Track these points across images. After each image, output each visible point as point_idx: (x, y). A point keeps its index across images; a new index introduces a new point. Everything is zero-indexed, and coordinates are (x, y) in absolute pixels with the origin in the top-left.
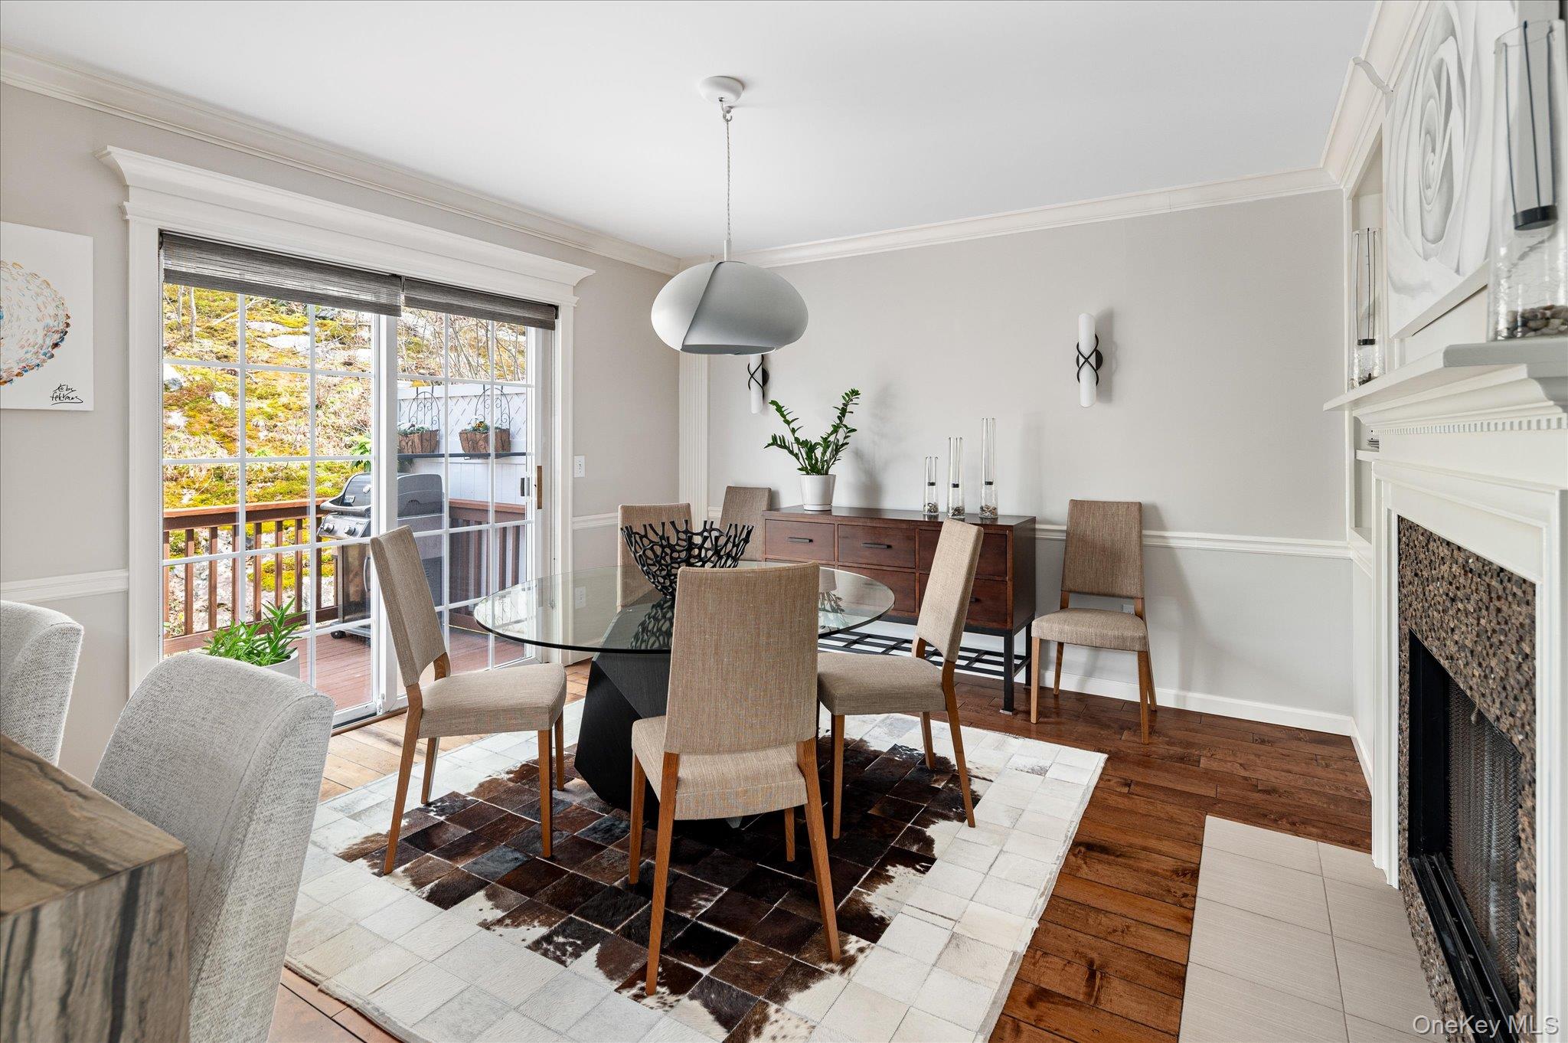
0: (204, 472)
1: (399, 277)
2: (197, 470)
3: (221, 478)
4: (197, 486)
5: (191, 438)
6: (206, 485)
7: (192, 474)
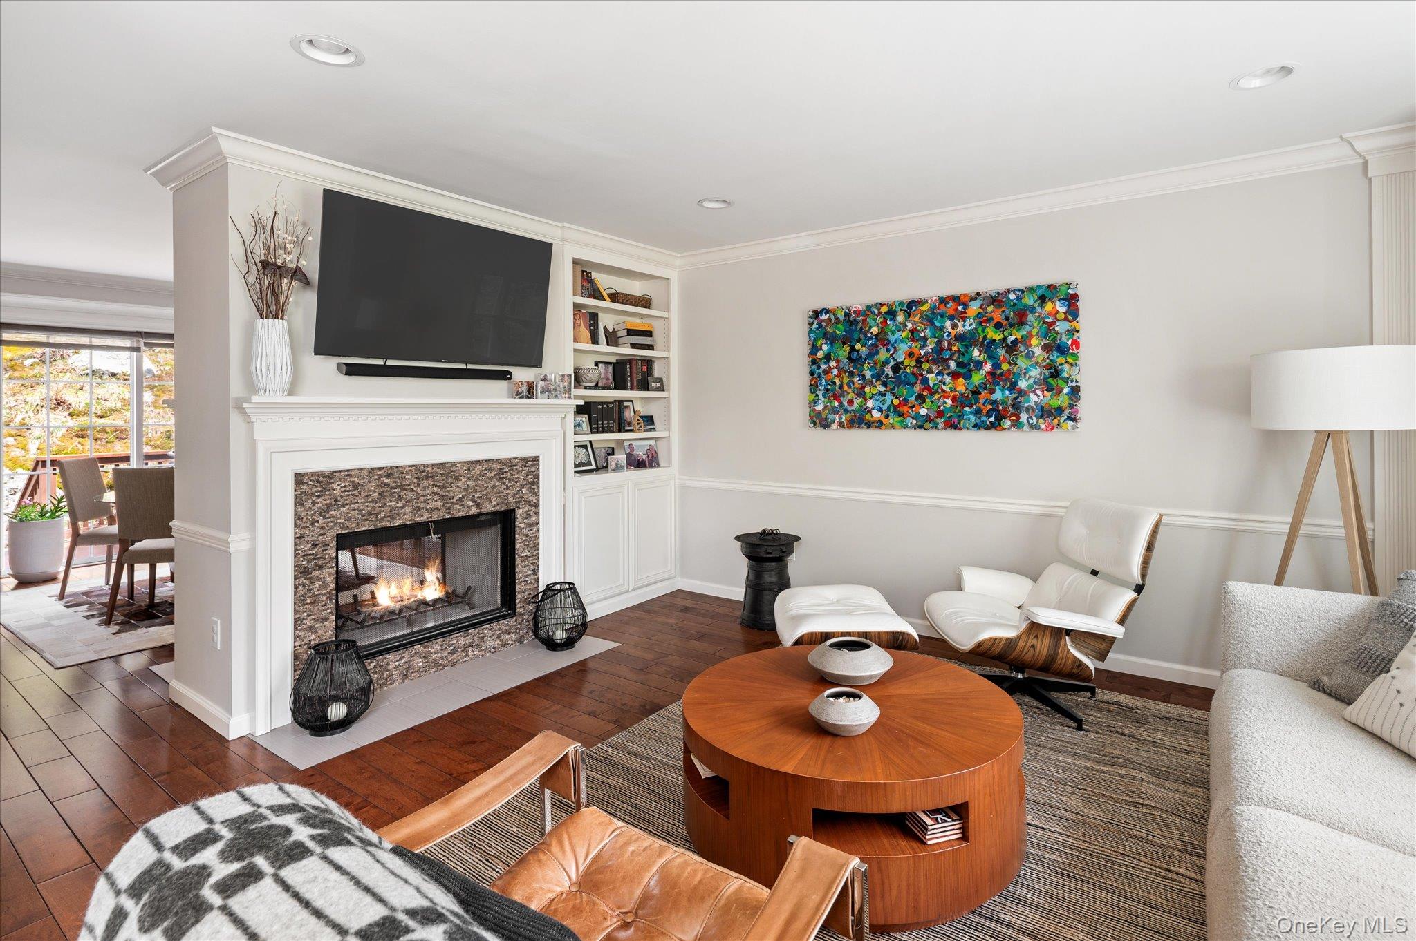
0: (159, 434)
1: (141, 332)
2: (154, 432)
3: (169, 438)
4: (152, 443)
5: (154, 410)
6: (158, 443)
7: (150, 435)
